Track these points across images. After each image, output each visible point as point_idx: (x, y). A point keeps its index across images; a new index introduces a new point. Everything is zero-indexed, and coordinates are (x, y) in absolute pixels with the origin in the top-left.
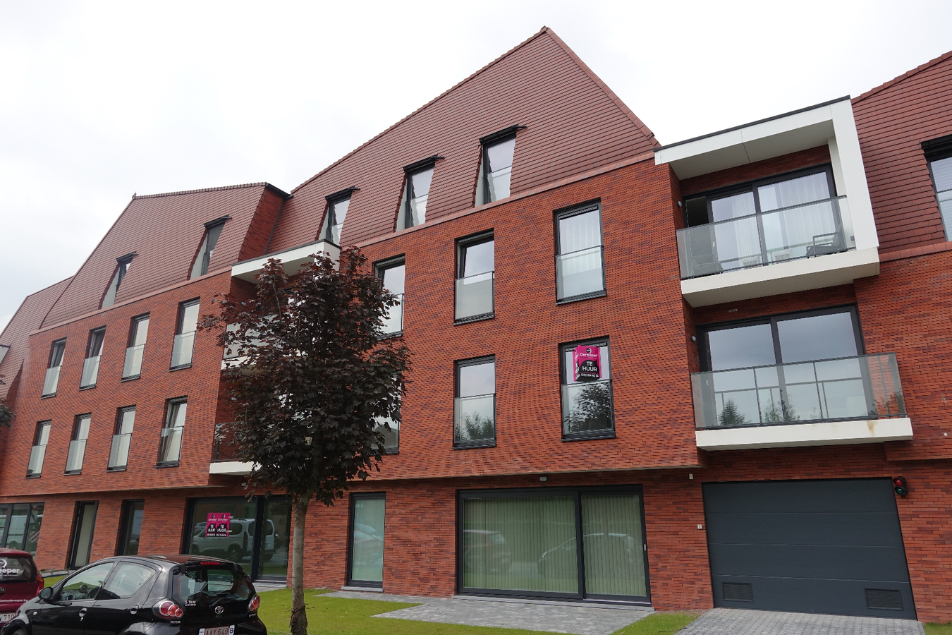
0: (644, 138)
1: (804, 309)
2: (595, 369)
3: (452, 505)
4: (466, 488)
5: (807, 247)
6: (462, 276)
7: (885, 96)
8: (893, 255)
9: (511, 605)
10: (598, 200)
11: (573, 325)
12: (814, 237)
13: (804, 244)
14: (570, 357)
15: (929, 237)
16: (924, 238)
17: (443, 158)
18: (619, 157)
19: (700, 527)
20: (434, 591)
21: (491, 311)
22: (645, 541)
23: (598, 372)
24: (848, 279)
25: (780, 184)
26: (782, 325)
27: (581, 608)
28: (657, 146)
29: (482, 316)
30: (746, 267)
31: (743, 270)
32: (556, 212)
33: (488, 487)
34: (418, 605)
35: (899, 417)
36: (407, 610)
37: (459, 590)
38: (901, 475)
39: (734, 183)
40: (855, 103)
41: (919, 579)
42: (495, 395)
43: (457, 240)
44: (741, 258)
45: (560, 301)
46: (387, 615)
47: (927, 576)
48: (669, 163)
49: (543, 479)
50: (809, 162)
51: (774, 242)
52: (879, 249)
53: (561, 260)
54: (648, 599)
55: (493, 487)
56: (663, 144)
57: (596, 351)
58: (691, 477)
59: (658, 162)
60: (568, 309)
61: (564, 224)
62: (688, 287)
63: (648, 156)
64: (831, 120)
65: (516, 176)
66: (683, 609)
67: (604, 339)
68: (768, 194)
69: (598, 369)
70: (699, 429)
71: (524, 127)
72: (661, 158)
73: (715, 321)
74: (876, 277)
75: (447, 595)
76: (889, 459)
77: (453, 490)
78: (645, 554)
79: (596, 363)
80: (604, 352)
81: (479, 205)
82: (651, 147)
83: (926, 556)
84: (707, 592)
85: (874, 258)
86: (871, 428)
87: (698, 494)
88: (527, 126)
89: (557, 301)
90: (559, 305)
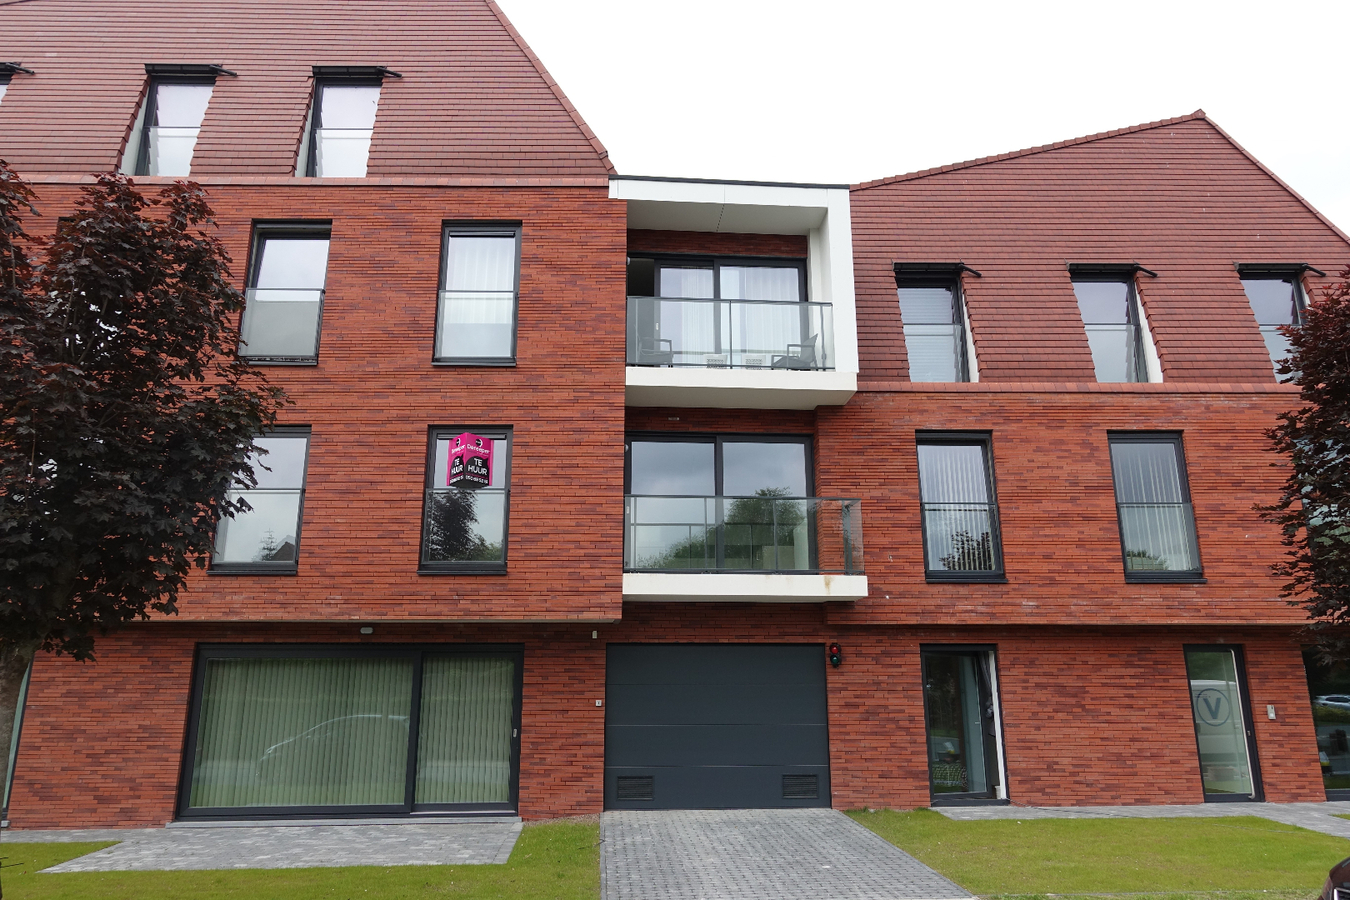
0: (594, 155)
1: (757, 431)
2: (484, 471)
3: (186, 667)
4: (217, 640)
5: (773, 356)
6: (254, 285)
7: (861, 198)
8: (874, 385)
9: (284, 828)
10: (518, 224)
11: (463, 402)
12: (789, 346)
13: (769, 352)
14: (443, 448)
15: (895, 372)
16: (890, 372)
17: (235, 75)
18: (555, 171)
19: (598, 703)
20: (130, 817)
21: (311, 352)
22: (516, 722)
23: (487, 477)
24: (810, 405)
25: (745, 269)
26: (728, 447)
27: (410, 826)
28: (611, 173)
29: (293, 359)
30: (709, 366)
31: (705, 368)
32: (446, 223)
33: (261, 640)
34: (114, 843)
35: (846, 573)
36: (100, 854)
37: (179, 814)
38: (835, 641)
39: (695, 252)
40: (855, 190)
41: (840, 761)
42: (303, 491)
43: (255, 222)
44: (687, 353)
45: (438, 360)
46: (74, 867)
47: (848, 757)
48: (629, 202)
49: (368, 631)
50: (783, 252)
51: (729, 339)
52: (858, 375)
53: (444, 298)
54: (513, 803)
55: (271, 641)
56: (620, 173)
57: (488, 445)
58: (595, 635)
59: (613, 194)
60: (450, 378)
61: (456, 245)
62: (636, 377)
63: (600, 182)
64: (826, 209)
65: (379, 148)
66: (562, 815)
67: (504, 429)
68: (732, 278)
69: (488, 473)
70: (628, 572)
71: (397, 75)
72: (618, 191)
73: (649, 429)
74: (841, 407)
75: (157, 823)
76: (829, 623)
77: (191, 644)
78: (516, 744)
79: (486, 463)
80: (500, 448)
81: (300, 177)
82: (603, 171)
83: (848, 734)
84: (598, 792)
85: (850, 384)
86: (827, 584)
87: (600, 658)
88: (403, 75)
89: (434, 360)
90: (435, 366)
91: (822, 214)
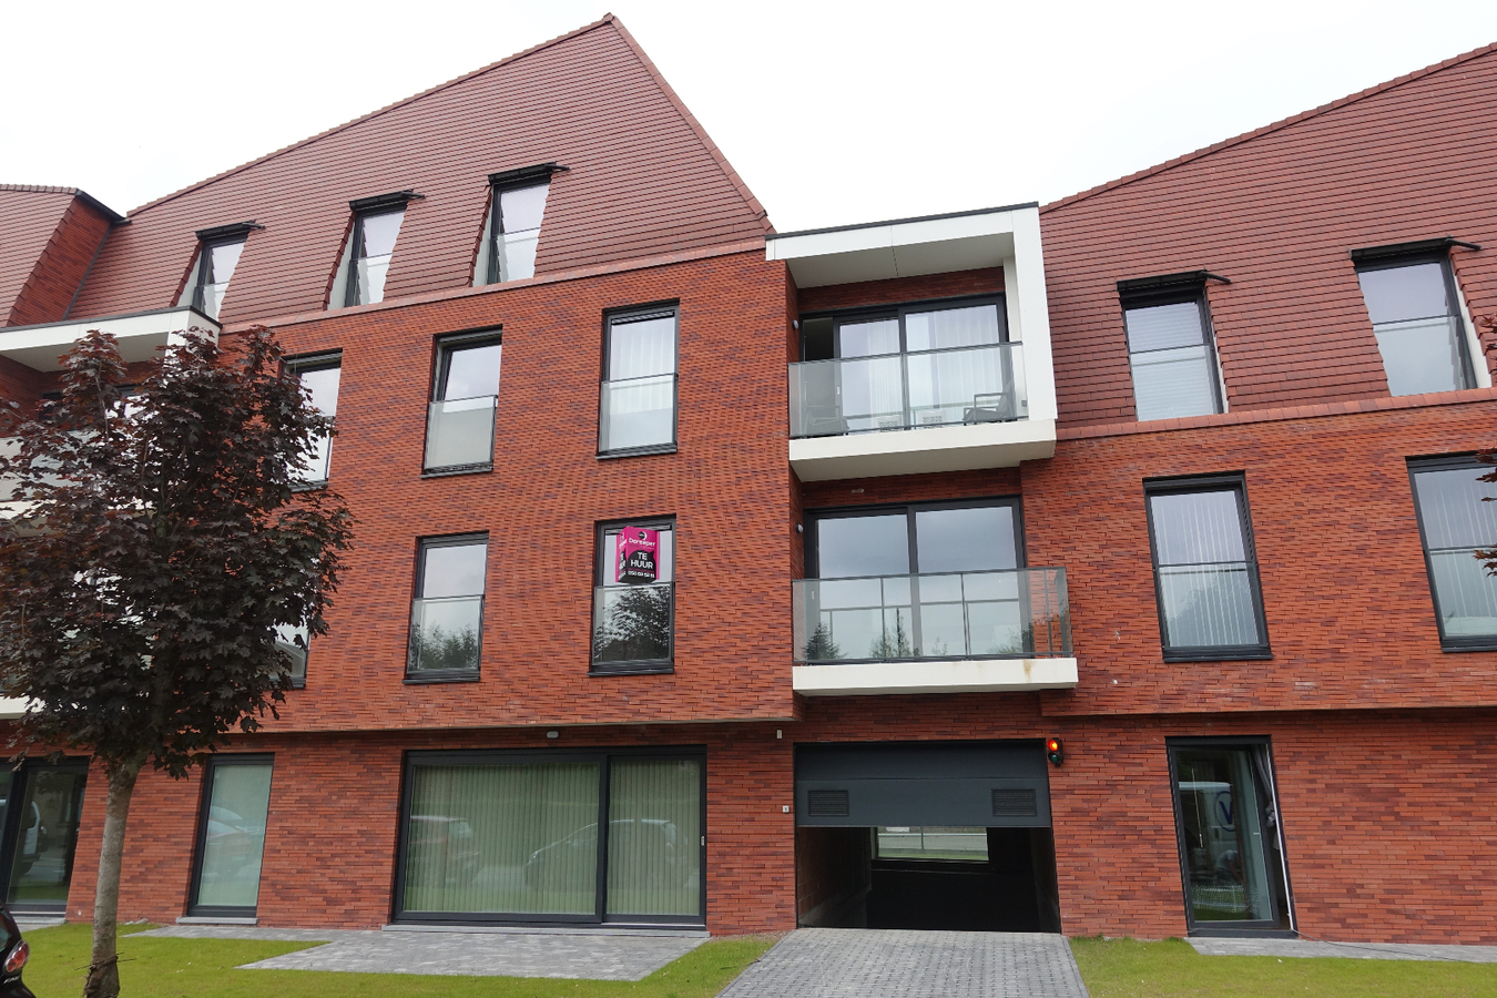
0: (752, 217)
1: (953, 497)
2: (649, 565)
3: (393, 778)
4: (420, 748)
5: (965, 409)
6: (441, 397)
7: (1079, 211)
8: (1073, 432)
9: (483, 936)
10: (676, 302)
11: (621, 494)
12: (976, 396)
13: (959, 405)
14: (611, 544)
15: (1117, 412)
16: (1110, 413)
17: (423, 197)
18: (713, 240)
19: (786, 809)
20: (351, 920)
21: (487, 459)
22: (703, 831)
23: (654, 570)
24: (1013, 460)
25: (935, 314)
26: (922, 518)
27: (597, 936)
28: (770, 232)
29: (473, 466)
30: (884, 429)
31: (878, 433)
32: (606, 313)
33: (459, 747)
34: (323, 943)
35: (1061, 656)
36: (302, 954)
37: (394, 918)
38: (1057, 736)
39: (874, 304)
40: (1048, 212)
41: (1068, 878)
42: (483, 597)
43: (437, 337)
44: (875, 415)
45: (603, 453)
46: (267, 964)
47: (1078, 873)
48: (786, 260)
49: (553, 735)
50: (975, 289)
51: (921, 395)
52: (1057, 422)
53: (609, 390)
54: (702, 918)
55: (468, 747)
56: (779, 232)
57: (654, 537)
58: (779, 735)
59: (769, 256)
60: (614, 467)
61: (618, 332)
62: (800, 450)
63: (756, 244)
64: (1012, 234)
65: (546, 246)
66: (752, 931)
67: (668, 519)
68: (919, 326)
69: (655, 566)
70: (798, 664)
71: (564, 169)
72: (776, 251)
73: (831, 505)
74: (1050, 460)
75: (375, 925)
76: (1044, 714)
77: (398, 752)
78: (703, 851)
79: (653, 556)
80: (666, 538)
81: (480, 284)
82: (762, 232)
83: (1077, 846)
84: (790, 906)
85: (1049, 434)
86: (1027, 669)
87: (787, 760)
88: (571, 167)
89: (598, 454)
90: (599, 460)
91: (1007, 240)
